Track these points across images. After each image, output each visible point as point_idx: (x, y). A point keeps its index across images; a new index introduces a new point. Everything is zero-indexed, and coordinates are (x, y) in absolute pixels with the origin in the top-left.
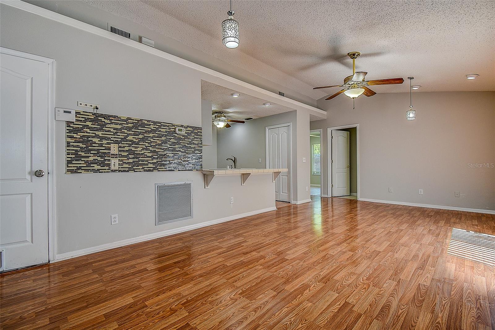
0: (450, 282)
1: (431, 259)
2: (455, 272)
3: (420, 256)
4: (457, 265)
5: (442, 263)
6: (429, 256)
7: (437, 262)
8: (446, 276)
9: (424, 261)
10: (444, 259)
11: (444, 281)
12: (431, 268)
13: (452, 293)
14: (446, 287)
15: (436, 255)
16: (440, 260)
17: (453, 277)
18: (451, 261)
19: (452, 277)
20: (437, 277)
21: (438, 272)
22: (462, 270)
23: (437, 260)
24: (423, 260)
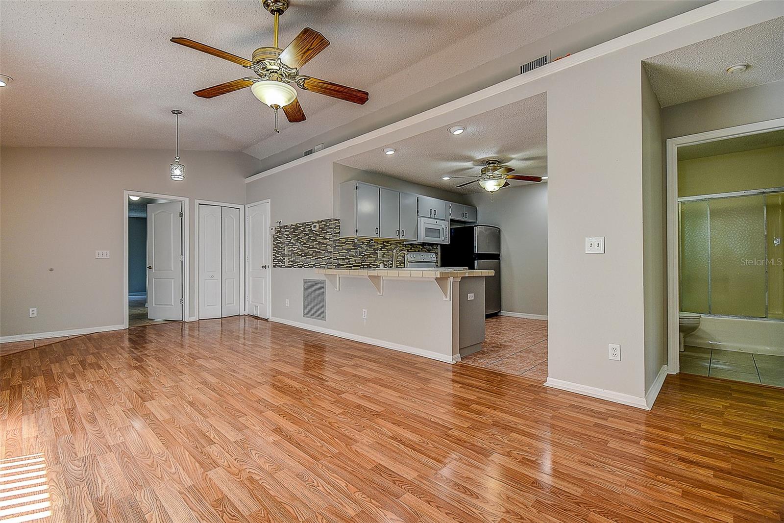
0: (25, 412)
1: (67, 427)
2: (21, 425)
3: (87, 425)
4: (19, 438)
5: (46, 429)
6: (73, 430)
7: (55, 428)
8: (32, 416)
9: (74, 420)
10: (45, 439)
11: (33, 410)
12: (57, 416)
13: (21, 404)
14: (29, 405)
15: (63, 439)
16: (50, 433)
17: (23, 419)
18: (32, 440)
19: (25, 418)
20: (44, 410)
21: (45, 415)
22: (11, 434)
23: (57, 431)
24: (76, 420)
